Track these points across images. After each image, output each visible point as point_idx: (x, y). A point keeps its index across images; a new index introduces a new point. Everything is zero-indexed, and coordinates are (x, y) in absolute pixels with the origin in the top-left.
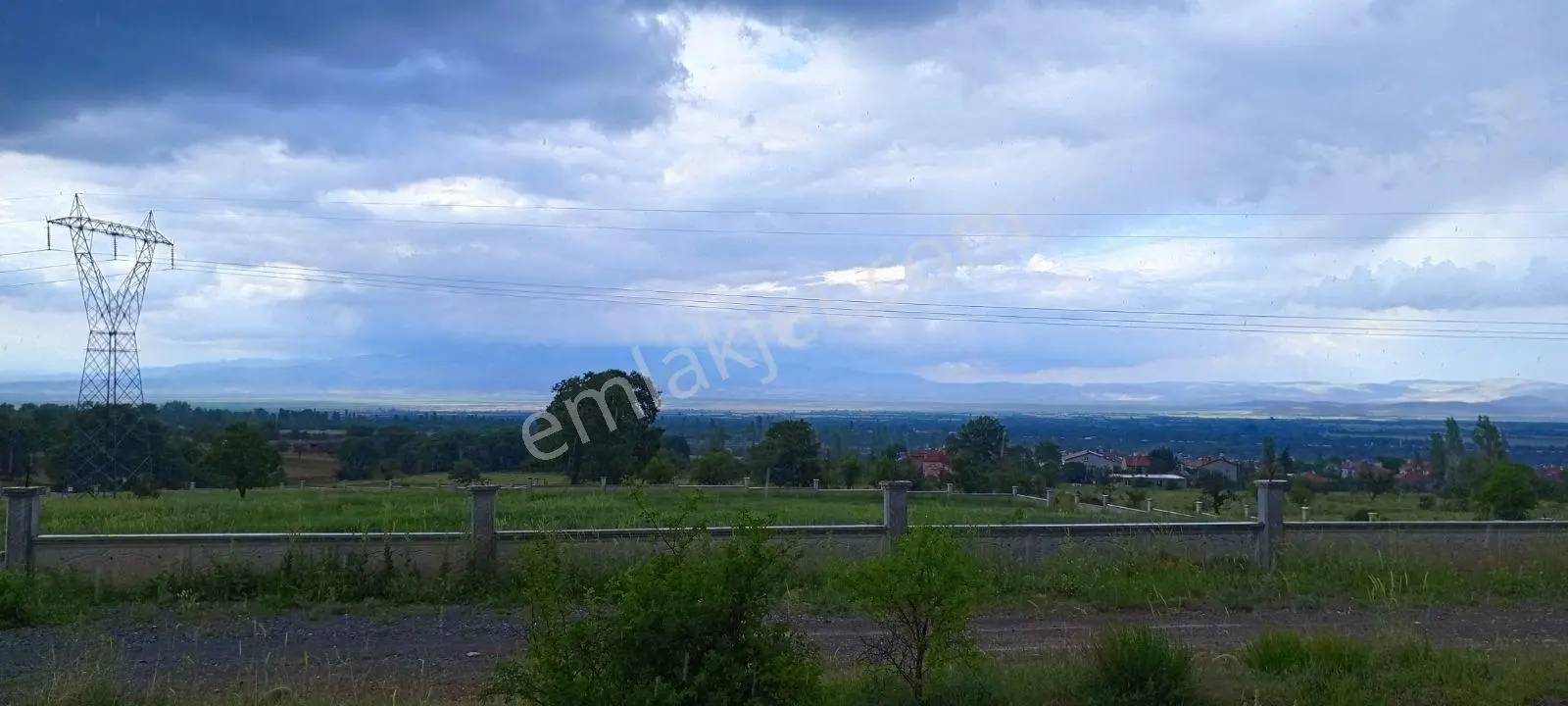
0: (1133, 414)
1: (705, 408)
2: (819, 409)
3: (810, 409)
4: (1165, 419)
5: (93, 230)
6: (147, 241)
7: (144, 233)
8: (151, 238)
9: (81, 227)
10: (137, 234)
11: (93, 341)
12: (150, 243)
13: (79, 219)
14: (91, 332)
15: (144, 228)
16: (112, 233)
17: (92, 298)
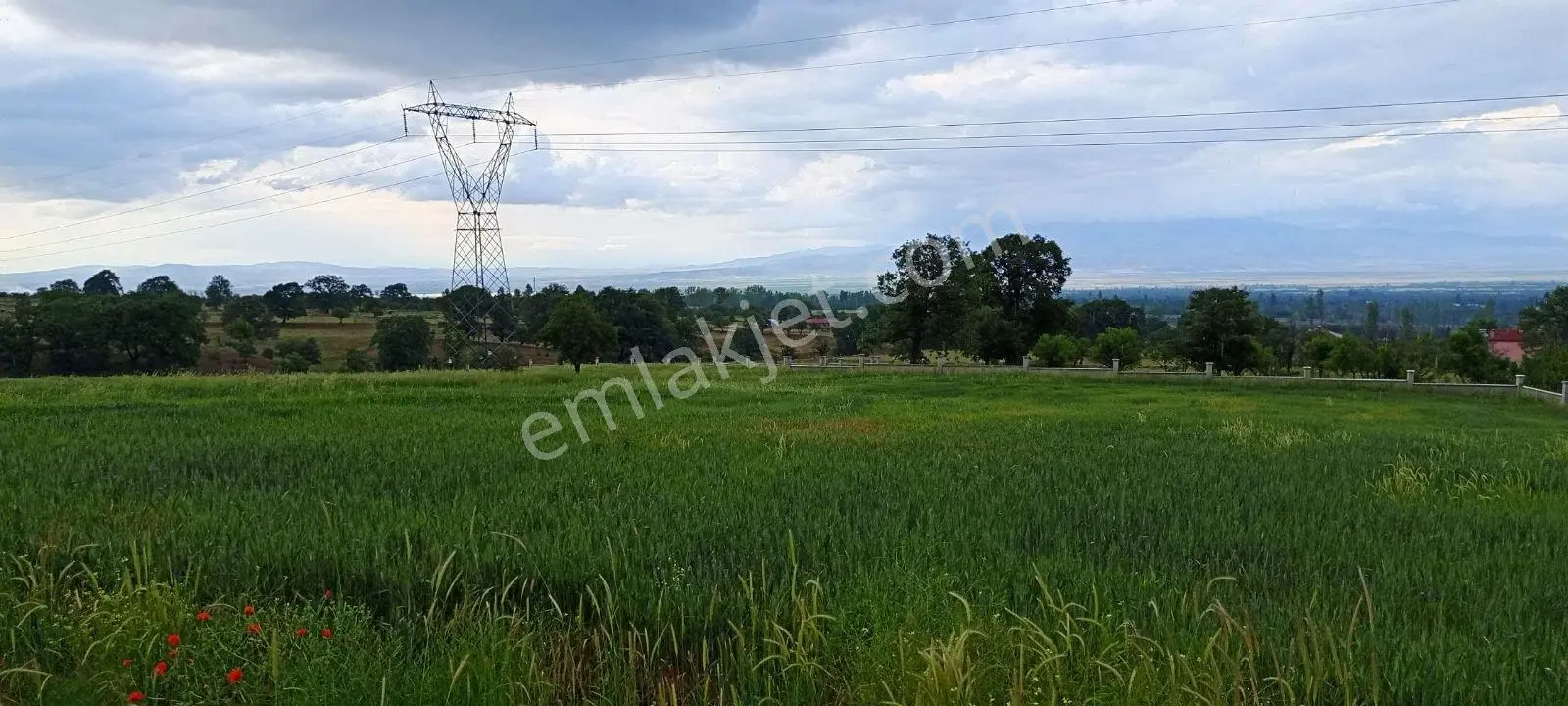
5: (448, 114)
6: (508, 122)
7: (505, 115)
8: (510, 119)
9: (436, 112)
10: (497, 116)
11: (461, 221)
12: (511, 125)
13: (436, 104)
14: (459, 213)
15: (505, 110)
16: (470, 117)
17: (456, 180)
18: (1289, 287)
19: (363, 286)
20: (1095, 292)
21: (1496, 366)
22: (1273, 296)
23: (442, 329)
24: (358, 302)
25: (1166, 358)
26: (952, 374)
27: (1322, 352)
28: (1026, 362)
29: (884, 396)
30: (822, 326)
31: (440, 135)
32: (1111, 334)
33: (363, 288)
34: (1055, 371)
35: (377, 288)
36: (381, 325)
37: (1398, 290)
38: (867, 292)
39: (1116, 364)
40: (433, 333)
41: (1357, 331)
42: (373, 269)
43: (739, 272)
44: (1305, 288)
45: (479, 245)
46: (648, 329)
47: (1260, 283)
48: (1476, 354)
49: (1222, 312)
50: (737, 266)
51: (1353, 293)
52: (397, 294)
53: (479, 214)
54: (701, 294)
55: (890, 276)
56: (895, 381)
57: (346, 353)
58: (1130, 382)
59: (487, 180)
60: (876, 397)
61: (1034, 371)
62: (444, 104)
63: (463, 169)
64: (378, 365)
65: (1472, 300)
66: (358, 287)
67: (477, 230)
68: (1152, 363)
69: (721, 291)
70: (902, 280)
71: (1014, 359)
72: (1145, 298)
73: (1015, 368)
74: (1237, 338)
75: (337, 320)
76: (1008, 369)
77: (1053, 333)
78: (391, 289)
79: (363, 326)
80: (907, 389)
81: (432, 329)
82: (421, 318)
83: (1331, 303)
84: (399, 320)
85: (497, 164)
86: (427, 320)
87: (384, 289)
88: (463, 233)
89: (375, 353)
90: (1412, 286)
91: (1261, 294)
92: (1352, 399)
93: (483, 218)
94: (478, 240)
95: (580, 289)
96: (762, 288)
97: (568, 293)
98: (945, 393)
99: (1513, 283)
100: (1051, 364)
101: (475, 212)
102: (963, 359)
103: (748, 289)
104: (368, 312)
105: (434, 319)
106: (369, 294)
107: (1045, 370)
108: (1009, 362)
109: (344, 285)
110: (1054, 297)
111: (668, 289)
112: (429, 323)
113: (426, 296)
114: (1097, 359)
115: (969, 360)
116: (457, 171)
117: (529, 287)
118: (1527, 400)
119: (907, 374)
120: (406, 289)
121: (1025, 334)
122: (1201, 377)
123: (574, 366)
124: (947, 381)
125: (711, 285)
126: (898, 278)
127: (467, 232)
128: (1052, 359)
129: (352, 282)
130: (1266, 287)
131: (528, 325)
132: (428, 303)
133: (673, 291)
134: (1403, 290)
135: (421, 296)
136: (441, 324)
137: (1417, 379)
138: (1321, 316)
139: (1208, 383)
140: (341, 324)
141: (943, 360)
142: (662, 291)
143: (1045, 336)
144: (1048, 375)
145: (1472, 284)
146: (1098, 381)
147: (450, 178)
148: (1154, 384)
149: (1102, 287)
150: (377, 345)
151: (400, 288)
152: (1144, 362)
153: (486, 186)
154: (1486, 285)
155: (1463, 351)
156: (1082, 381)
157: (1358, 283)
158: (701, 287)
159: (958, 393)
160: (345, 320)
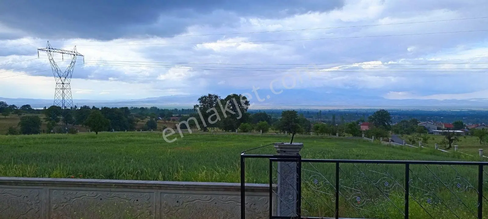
0: (462, 110)
1: (309, 108)
2: (347, 108)
3: (344, 108)
4: (474, 111)
5: (54, 52)
6: (74, 55)
7: (73, 53)
8: (75, 54)
9: (49, 51)
10: (71, 53)
11: (57, 86)
12: (75, 56)
13: (49, 48)
14: (57, 83)
15: (73, 51)
16: (61, 53)
17: (56, 73)
18: (313, 109)
19: (13, 105)
20: (258, 110)
21: (359, 132)
22: (308, 112)
23: (45, 120)
24: (12, 111)
25: (276, 130)
26: (216, 134)
27: (317, 128)
28: (237, 131)
29: (195, 141)
30: (176, 120)
31: (50, 58)
32: (260, 123)
33: (14, 106)
34: (245, 134)
35: (19, 105)
36: (22, 119)
37: (341, 111)
38: (190, 109)
39: (261, 132)
40: (42, 122)
41: (329, 122)
42: (16, 99)
43: (148, 102)
44: (317, 110)
45: (63, 93)
46: (118, 121)
47: (305, 108)
48: (355, 129)
49: (290, 117)
50: (147, 100)
51: (330, 111)
52: (27, 108)
53: (64, 84)
54: (136, 109)
55: (197, 106)
56: (199, 137)
57: (8, 128)
58: (265, 137)
59: (67, 73)
60: (193, 141)
61: (239, 133)
62: (52, 48)
63: (58, 69)
64: (20, 132)
65: (360, 114)
66: (11, 106)
67: (63, 89)
68: (272, 131)
69: (142, 108)
70: (201, 107)
71: (234, 130)
72: (272, 112)
73: (233, 133)
74: (294, 124)
75: (4, 117)
76: (232, 133)
77: (245, 123)
78: (24, 106)
79: (14, 119)
80: (202, 139)
81: (41, 120)
82: (37, 117)
83: (324, 114)
84: (29, 117)
85: (71, 68)
86: (40, 117)
87: (21, 106)
88: (58, 90)
89: (19, 128)
90: (345, 109)
91: (305, 111)
92: (322, 141)
93: (65, 85)
94: (63, 92)
95: (94, 107)
96: (156, 107)
97: (90, 108)
98: (213, 140)
99: (370, 109)
100: (244, 132)
101: (63, 83)
102: (219, 130)
103: (151, 107)
104: (16, 114)
105: (42, 117)
106: (16, 108)
107: (242, 133)
108: (232, 131)
109: (7, 105)
110: (245, 112)
111: (125, 107)
112: (40, 118)
113: (37, 109)
114: (257, 130)
115: (221, 130)
116: (56, 70)
117: (75, 106)
118: (364, 141)
119: (202, 135)
120: (30, 106)
121: (237, 123)
122: (284, 135)
123: (95, 133)
124: (214, 136)
125: (139, 106)
126: (200, 106)
127: (59, 90)
128: (244, 130)
129: (9, 103)
130: (307, 109)
131: (76, 119)
132: (38, 111)
133: (126, 108)
134: (343, 111)
135: (35, 109)
136: (44, 119)
137: (339, 136)
138: (321, 118)
139: (286, 137)
140: (5, 119)
141: (213, 131)
142: (122, 108)
143: (242, 123)
144: (243, 135)
145: (360, 109)
146: (256, 136)
147: (54, 72)
148: (271, 137)
149: (260, 109)
150: (20, 126)
151: (28, 106)
152: (270, 131)
153: (66, 75)
154: (364, 110)
155: (351, 128)
156: (252, 136)
157: (331, 108)
158: (136, 107)
159: (217, 140)
160: (7, 117)
